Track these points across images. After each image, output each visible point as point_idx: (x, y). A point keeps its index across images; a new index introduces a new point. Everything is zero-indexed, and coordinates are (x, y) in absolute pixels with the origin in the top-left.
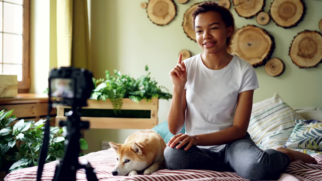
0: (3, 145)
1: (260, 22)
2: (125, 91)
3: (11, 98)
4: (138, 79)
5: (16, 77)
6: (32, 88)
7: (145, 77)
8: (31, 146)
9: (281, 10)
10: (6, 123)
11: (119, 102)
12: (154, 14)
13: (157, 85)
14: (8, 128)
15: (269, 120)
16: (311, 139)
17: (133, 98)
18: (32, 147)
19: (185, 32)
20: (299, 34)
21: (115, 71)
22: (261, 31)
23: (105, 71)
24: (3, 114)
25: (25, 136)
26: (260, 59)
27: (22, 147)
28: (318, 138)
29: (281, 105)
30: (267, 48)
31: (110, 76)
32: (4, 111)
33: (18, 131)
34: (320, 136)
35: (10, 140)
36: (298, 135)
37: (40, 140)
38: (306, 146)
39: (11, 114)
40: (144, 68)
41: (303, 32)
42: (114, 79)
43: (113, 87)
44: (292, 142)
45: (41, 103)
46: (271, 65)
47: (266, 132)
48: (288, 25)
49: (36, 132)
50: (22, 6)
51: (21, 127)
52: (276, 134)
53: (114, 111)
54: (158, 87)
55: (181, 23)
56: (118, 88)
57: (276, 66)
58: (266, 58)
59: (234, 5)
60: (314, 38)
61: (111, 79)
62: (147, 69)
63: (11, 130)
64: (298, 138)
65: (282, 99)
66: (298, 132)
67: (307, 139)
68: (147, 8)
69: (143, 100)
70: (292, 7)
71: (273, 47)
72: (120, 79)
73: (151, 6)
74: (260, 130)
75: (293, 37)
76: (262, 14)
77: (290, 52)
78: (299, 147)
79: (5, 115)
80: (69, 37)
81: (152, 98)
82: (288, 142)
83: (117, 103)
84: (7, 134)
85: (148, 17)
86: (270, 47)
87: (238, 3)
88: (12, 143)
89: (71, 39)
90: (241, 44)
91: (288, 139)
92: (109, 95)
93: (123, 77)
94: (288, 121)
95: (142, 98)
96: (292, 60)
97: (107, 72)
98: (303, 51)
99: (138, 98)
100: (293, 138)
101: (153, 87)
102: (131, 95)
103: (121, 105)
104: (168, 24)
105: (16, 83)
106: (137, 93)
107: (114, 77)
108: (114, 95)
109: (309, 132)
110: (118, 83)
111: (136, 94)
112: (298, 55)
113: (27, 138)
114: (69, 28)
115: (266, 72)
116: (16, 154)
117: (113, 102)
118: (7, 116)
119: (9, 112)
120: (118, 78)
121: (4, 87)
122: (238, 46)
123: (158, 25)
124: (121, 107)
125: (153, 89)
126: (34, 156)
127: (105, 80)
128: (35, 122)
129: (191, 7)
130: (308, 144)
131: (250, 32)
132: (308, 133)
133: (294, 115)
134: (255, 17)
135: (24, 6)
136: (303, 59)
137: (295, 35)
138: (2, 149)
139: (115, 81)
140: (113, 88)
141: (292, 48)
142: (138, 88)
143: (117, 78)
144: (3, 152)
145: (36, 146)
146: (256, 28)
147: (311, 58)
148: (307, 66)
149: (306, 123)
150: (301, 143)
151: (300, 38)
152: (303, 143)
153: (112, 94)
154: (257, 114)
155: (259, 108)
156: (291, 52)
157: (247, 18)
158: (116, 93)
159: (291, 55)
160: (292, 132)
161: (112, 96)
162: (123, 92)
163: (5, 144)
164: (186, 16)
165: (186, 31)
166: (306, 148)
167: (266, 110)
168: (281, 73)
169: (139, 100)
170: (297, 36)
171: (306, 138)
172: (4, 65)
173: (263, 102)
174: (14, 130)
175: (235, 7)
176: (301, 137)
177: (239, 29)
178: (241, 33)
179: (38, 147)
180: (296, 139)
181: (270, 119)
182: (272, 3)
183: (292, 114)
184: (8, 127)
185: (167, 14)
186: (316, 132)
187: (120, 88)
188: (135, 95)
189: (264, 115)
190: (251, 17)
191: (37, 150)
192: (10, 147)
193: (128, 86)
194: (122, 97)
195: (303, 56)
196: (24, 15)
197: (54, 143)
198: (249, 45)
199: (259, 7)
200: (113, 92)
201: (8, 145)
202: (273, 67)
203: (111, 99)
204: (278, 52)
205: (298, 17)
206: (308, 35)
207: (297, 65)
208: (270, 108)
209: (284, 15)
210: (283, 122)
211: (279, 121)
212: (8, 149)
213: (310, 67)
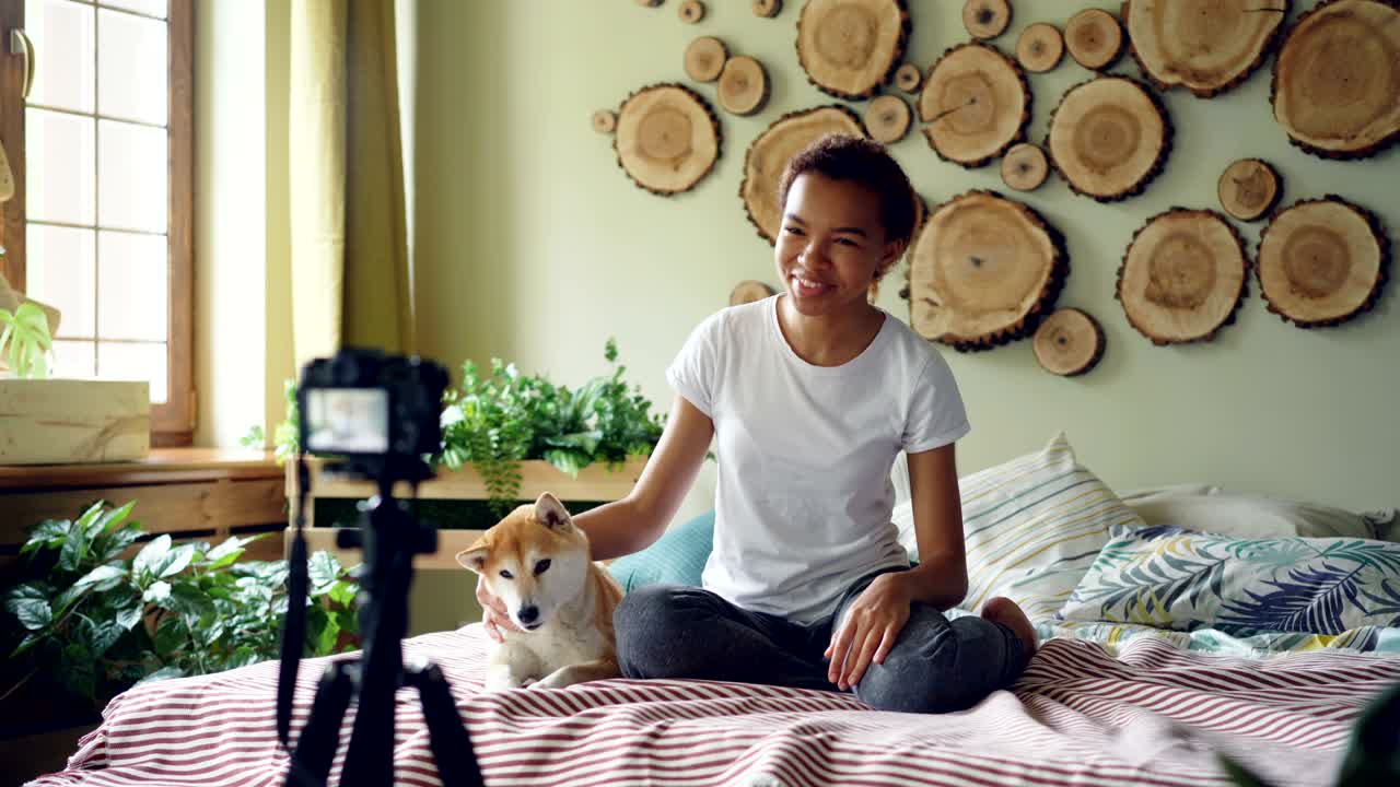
0: (98, 623)
1: (1013, 179)
2: (530, 432)
3: (126, 464)
4: (580, 391)
5: (144, 387)
6: (203, 427)
7: (602, 383)
8: (195, 624)
9: (1087, 136)
10: (110, 548)
11: (508, 475)
12: (641, 151)
13: (650, 413)
14: (115, 565)
15: (1020, 528)
16: (1144, 591)
17: (560, 459)
18: (197, 629)
19: (750, 218)
20: (1150, 221)
21: (497, 363)
22: (1018, 213)
23: (462, 362)
24: (100, 519)
25: (172, 592)
26: (1014, 313)
27: (164, 628)
28: (1169, 586)
29: (1068, 477)
30: (1039, 273)
31: (479, 380)
32: (102, 508)
33: (149, 572)
34: (1174, 581)
35: (124, 604)
36: (1105, 578)
37: (226, 605)
38: (1127, 614)
39: (127, 519)
40: (604, 351)
41: (1165, 214)
42: (492, 391)
43: (488, 420)
44: (1083, 602)
45: (234, 480)
46: (1053, 334)
47: (1002, 568)
48: (1110, 191)
49: (214, 582)
50: (165, 131)
51: (159, 561)
52: (1033, 575)
53: (493, 506)
54: (651, 419)
55: (738, 186)
56: (505, 424)
57: (1072, 340)
58: (1037, 309)
59: (921, 120)
60: (1203, 239)
61: (480, 391)
62: (611, 354)
63: (125, 572)
64: (1102, 587)
65: (1074, 457)
66: (1106, 568)
67: (1130, 591)
68: (614, 130)
69: (593, 465)
70: (1124, 124)
71: (1061, 270)
72: (511, 392)
73: (628, 123)
74: (984, 563)
75: (1131, 235)
76: (1021, 153)
77: (1119, 285)
78: (1105, 618)
79: (105, 520)
80: (334, 242)
81: (627, 456)
82: (1072, 601)
83: (503, 479)
84: (116, 583)
85: (621, 165)
86: (1048, 268)
87: (938, 112)
88: (129, 615)
89: (340, 247)
90: (947, 261)
91: (1070, 592)
92: (473, 450)
93: (525, 383)
94: (1087, 530)
95: (592, 458)
96: (1128, 317)
97: (468, 365)
98: (1164, 282)
99: (576, 460)
100: (1085, 590)
101: (631, 417)
102: (554, 448)
103: (517, 485)
104: (690, 188)
105: (146, 411)
106: (573, 440)
107: (493, 384)
108: (490, 448)
109: (1141, 567)
110: (507, 406)
111: (569, 445)
112: (1150, 297)
113: (181, 599)
114: (335, 208)
115: (1038, 360)
116: (144, 656)
117: (486, 473)
118: (113, 523)
119: (120, 510)
120: (507, 389)
121: (102, 424)
122: (938, 266)
123: (656, 192)
124: (515, 493)
125: (631, 425)
126: (204, 660)
127: (462, 395)
128: (212, 547)
129: (772, 126)
130: (1135, 608)
131: (979, 217)
132: (1137, 572)
133: (1111, 510)
134: (997, 162)
135: (171, 130)
136: (1166, 310)
137: (1138, 227)
138: (95, 637)
139: (496, 397)
140: (486, 425)
141: (1127, 274)
142: (580, 422)
143: (501, 390)
144: (98, 645)
145: (209, 623)
146: (999, 202)
147: (1192, 308)
148: (1182, 336)
149: (1142, 534)
150: (1110, 604)
151: (1153, 234)
152: (1117, 605)
153: (481, 445)
154: (978, 508)
155: (990, 488)
156: (1125, 286)
157: (967, 166)
158: (499, 442)
159: (1124, 298)
160: (1088, 568)
161: (483, 452)
162: (523, 439)
163: (104, 621)
164: (756, 158)
165: (755, 215)
166: (1129, 620)
167: (1011, 496)
168: (1092, 364)
169: (580, 466)
170: (1143, 229)
171: (1128, 585)
172: (101, 346)
173: (1006, 467)
174: (136, 570)
175: (924, 126)
176: (1113, 584)
177: (942, 206)
178: (949, 219)
179: (217, 629)
180: (1095, 591)
181: (1021, 524)
182: (1053, 113)
183: (1099, 508)
184: (116, 562)
185: (688, 152)
186: (1164, 566)
187: (513, 422)
188: (564, 449)
189: (1002, 512)
190: (984, 163)
191: (214, 638)
192: (121, 630)
193: (542, 415)
194: (519, 457)
195: (1166, 301)
196: (173, 163)
197: (274, 618)
198: (977, 262)
199: (1011, 126)
200: (488, 438)
201: (115, 622)
202: (1062, 341)
203: (480, 464)
204: (1078, 288)
205: (1144, 161)
206: (1183, 224)
207: (1145, 334)
208: (1028, 486)
209: (1096, 154)
210: (1064, 536)
211: (1051, 531)
212: (117, 635)
213: (1191, 341)
